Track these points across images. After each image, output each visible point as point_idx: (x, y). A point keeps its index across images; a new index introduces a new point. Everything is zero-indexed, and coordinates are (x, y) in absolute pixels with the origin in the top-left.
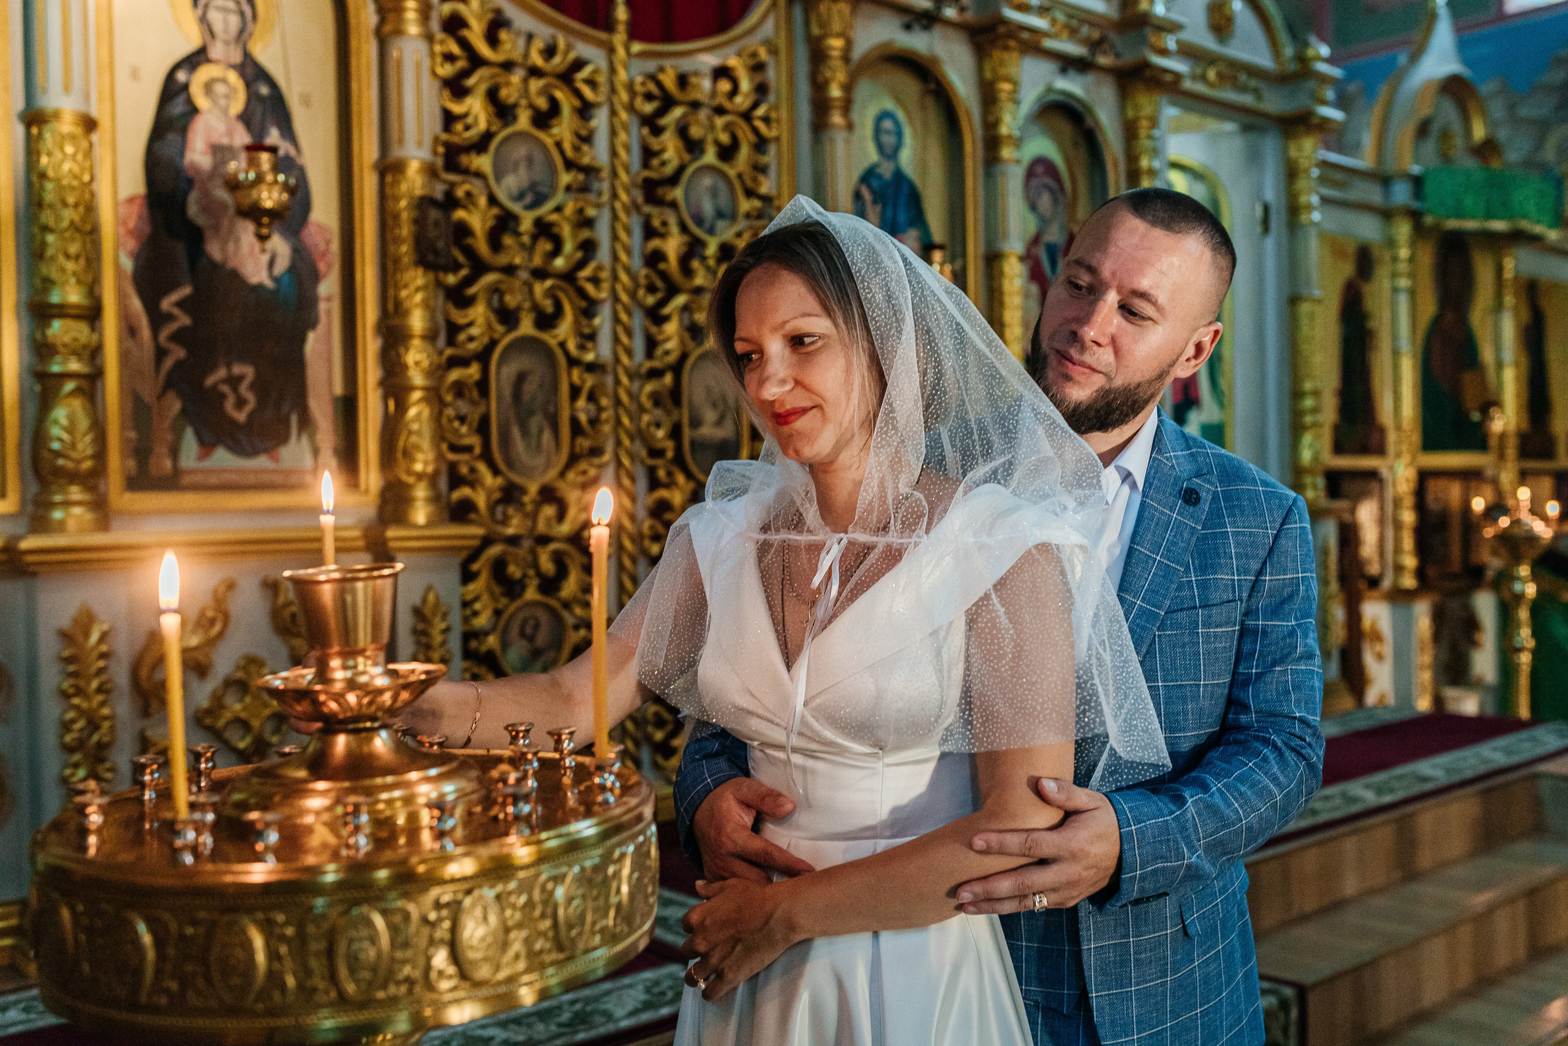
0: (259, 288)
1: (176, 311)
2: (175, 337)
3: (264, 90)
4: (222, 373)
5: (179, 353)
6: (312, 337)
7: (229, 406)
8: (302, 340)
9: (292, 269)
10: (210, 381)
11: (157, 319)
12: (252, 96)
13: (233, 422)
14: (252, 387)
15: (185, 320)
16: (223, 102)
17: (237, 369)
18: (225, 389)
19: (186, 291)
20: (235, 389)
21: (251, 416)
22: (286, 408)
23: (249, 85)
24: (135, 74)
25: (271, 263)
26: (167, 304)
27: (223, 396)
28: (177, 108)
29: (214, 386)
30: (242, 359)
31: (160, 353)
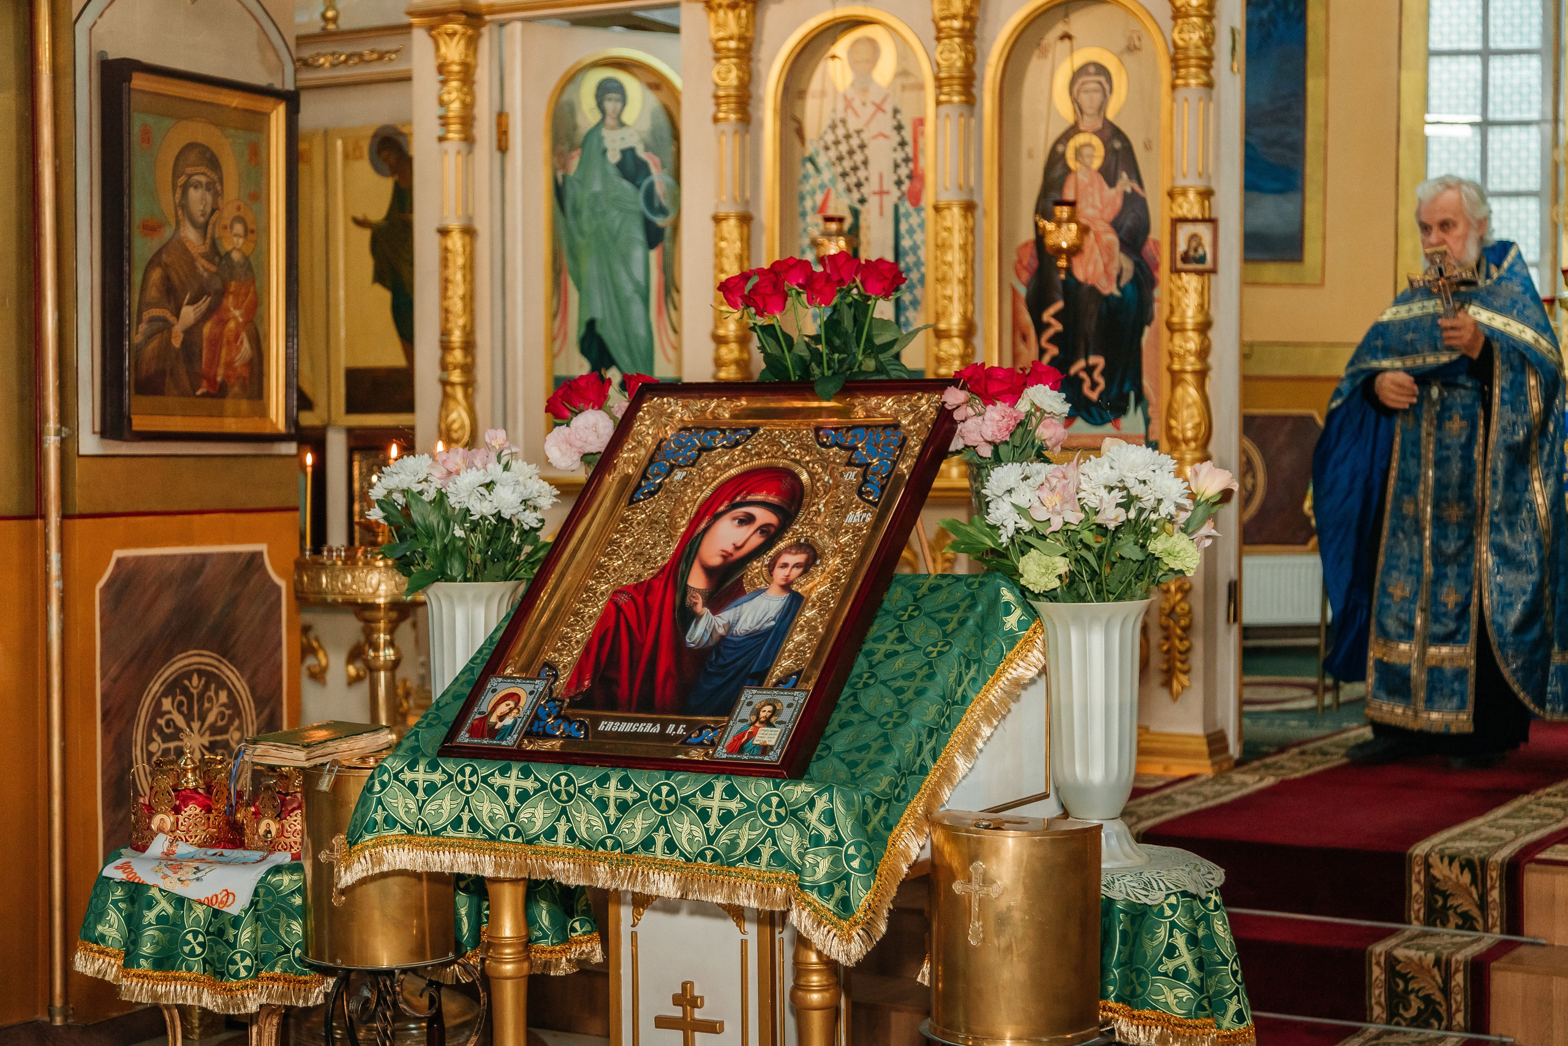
0: (1112, 295)
1: (1053, 321)
2: (1052, 340)
3: (1117, 145)
4: (1081, 364)
5: (1053, 351)
6: (1147, 330)
7: (1086, 388)
8: (1140, 333)
9: (1135, 280)
10: (1073, 370)
11: (1040, 327)
12: (1109, 151)
13: (1087, 400)
14: (1103, 373)
15: (1058, 327)
16: (1087, 160)
17: (1093, 360)
18: (1084, 375)
19: (1059, 305)
20: (1090, 374)
21: (1101, 396)
22: (1127, 387)
23: (1106, 143)
24: (1030, 155)
25: (1119, 277)
26: (1047, 316)
27: (1081, 381)
28: (1058, 172)
29: (1076, 375)
30: (1096, 353)
31: (1042, 352)
